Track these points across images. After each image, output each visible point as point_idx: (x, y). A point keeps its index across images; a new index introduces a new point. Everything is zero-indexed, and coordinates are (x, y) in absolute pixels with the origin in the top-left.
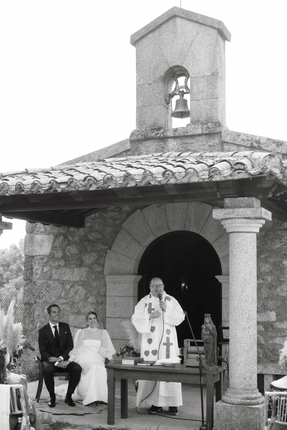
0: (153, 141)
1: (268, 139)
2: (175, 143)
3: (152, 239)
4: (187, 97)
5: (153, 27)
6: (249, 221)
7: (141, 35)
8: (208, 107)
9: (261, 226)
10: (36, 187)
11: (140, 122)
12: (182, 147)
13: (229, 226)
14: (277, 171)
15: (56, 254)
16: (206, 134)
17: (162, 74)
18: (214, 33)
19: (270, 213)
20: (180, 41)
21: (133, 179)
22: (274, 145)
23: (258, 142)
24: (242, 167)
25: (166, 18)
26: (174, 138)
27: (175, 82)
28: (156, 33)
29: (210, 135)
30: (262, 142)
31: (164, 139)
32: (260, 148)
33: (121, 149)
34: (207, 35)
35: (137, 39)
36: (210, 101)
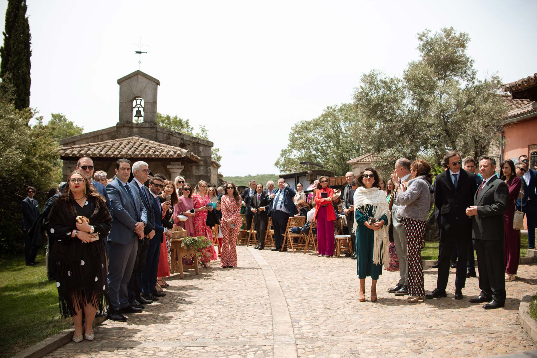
0: (126, 128)
1: (176, 132)
2: (137, 130)
4: (141, 109)
5: (128, 77)
7: (123, 79)
11: (121, 118)
12: (140, 132)
13: (172, 170)
16: (150, 127)
17: (132, 99)
18: (155, 84)
20: (140, 85)
22: (178, 135)
25: (134, 74)
26: (136, 127)
28: (129, 80)
29: (152, 128)
30: (173, 133)
31: (132, 127)
32: (172, 135)
33: (112, 130)
34: (152, 84)
35: (120, 82)
36: (152, 114)
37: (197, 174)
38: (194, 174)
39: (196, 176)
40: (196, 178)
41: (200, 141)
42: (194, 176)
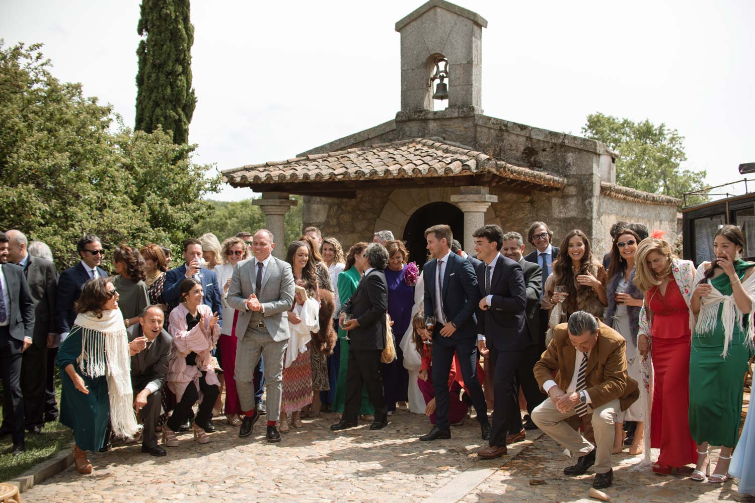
0: (415, 122)
1: (514, 124)
2: (435, 125)
3: (415, 209)
4: (446, 81)
5: (415, 16)
7: (405, 23)
9: (488, 207)
10: (319, 177)
11: (404, 103)
12: (441, 128)
13: (464, 207)
14: (494, 169)
15: (331, 222)
16: (462, 117)
17: (424, 61)
18: (470, 23)
19: (496, 197)
20: (440, 30)
21: (391, 174)
22: (519, 129)
23: (506, 126)
25: (428, 8)
26: (435, 120)
27: (436, 67)
28: (418, 21)
29: (466, 118)
30: (509, 125)
31: (426, 120)
32: (507, 131)
33: (388, 129)
34: (464, 25)
35: (401, 27)
36: (466, 88)
37: (562, 216)
38: (556, 216)
39: (560, 220)
40: (559, 225)
41: (566, 141)
42: (555, 219)
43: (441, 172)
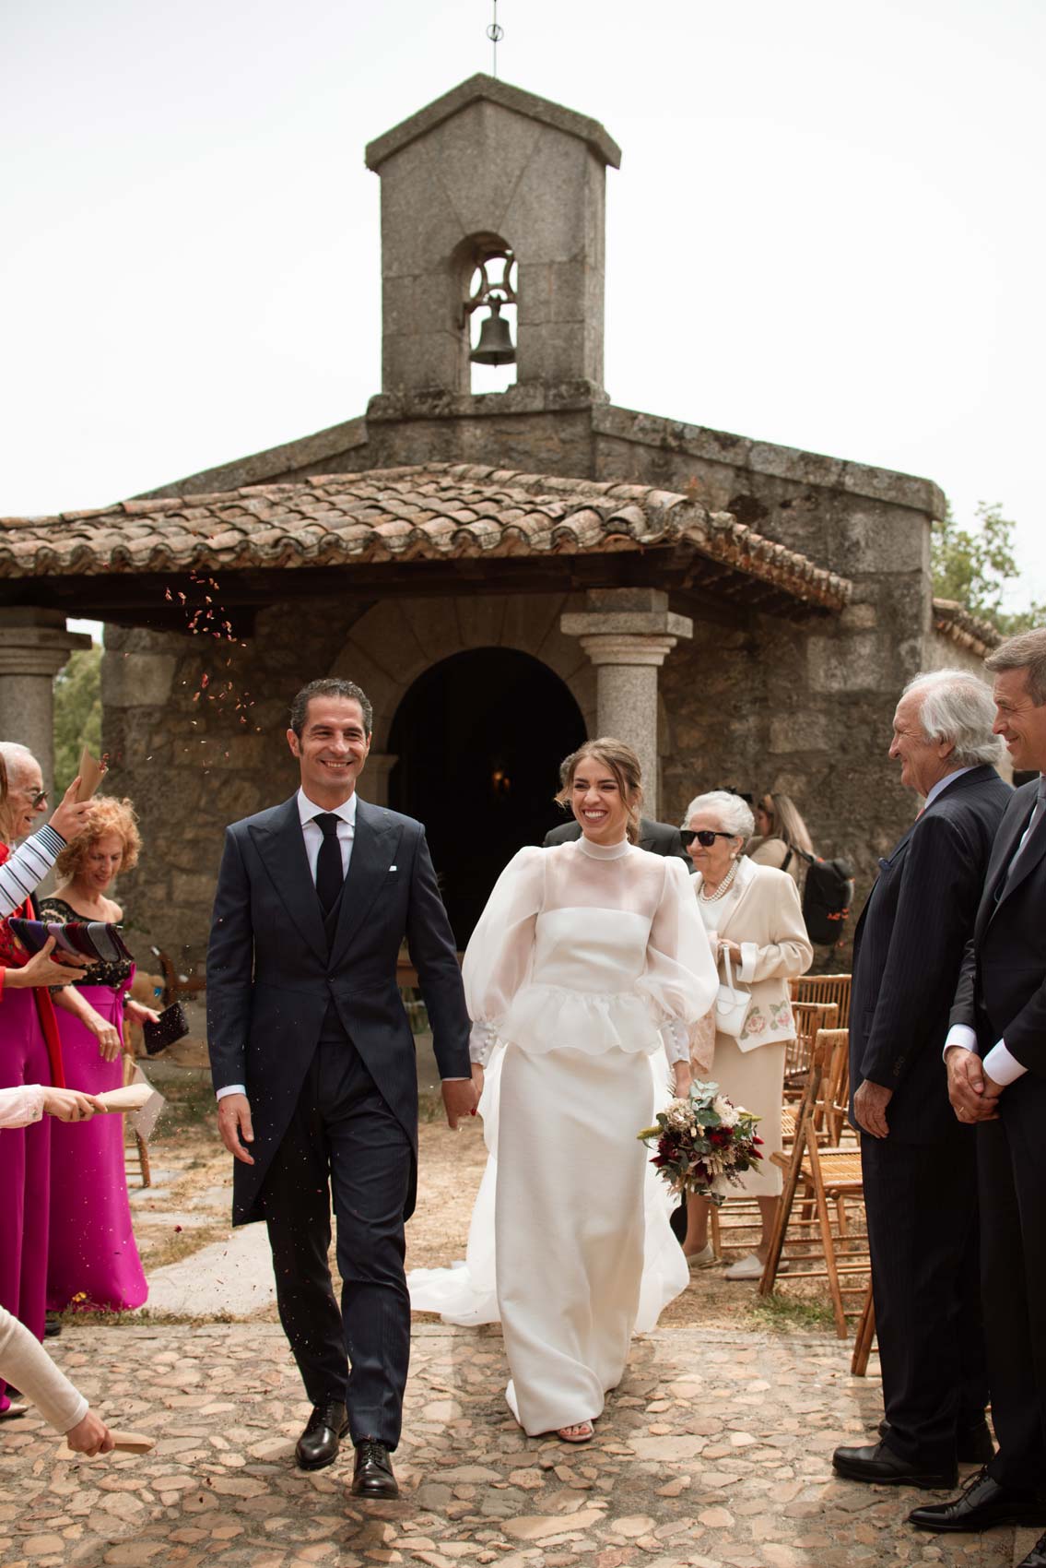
0: (424, 424)
1: (703, 430)
2: (478, 432)
3: (421, 666)
4: (509, 313)
5: (423, 126)
6: (639, 640)
7: (394, 144)
8: (559, 343)
9: (667, 650)
10: (161, 558)
11: (391, 372)
12: (495, 442)
13: (596, 650)
14: (699, 537)
15: (183, 703)
16: (554, 413)
17: (448, 252)
18: (577, 152)
19: (688, 622)
20: (493, 167)
21: (385, 547)
22: (716, 446)
23: (679, 436)
24: (623, 527)
25: (458, 103)
26: (477, 418)
27: (478, 273)
28: (432, 142)
29: (564, 414)
30: (688, 435)
31: (452, 420)
32: (683, 452)
33: (345, 444)
34: (562, 157)
35: (382, 156)
36: (566, 329)
37: (836, 686)
38: (818, 688)
39: (828, 697)
40: (827, 713)
41: (849, 481)
42: (815, 696)
43: (541, 542)
